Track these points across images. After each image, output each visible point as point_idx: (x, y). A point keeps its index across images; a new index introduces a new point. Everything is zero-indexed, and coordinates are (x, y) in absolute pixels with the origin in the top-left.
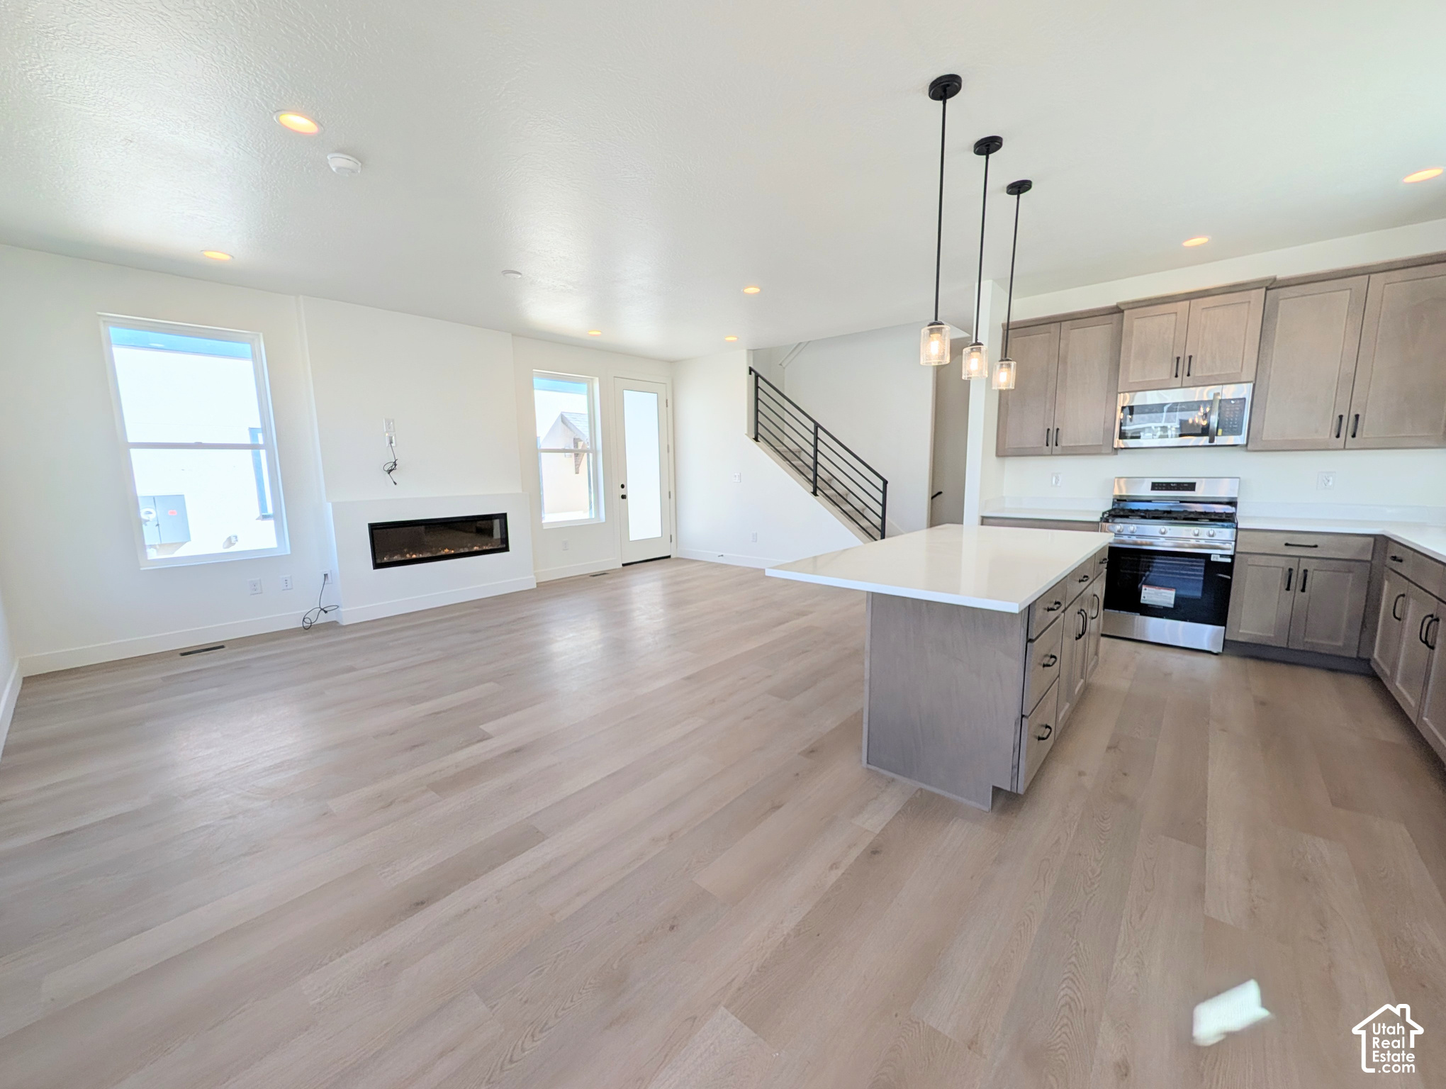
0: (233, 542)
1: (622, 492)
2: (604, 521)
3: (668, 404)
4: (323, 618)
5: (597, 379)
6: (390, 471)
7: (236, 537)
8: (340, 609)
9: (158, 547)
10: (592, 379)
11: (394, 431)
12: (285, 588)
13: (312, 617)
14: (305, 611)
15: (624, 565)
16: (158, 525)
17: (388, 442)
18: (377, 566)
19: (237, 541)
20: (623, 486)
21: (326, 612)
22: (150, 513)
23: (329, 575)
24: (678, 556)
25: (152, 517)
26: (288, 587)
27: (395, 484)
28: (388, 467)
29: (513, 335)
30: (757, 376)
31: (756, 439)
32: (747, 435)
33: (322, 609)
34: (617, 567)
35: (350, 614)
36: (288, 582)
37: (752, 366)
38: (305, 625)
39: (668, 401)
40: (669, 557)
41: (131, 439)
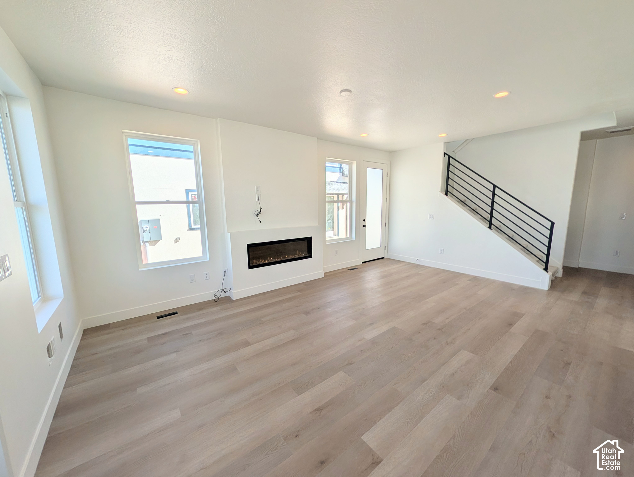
0: (178, 240)
1: (364, 223)
2: (355, 239)
3: (388, 175)
4: (223, 295)
5: (355, 162)
6: (257, 215)
7: (179, 238)
8: (232, 290)
9: (149, 242)
10: (352, 162)
11: (260, 193)
12: (206, 279)
13: (218, 294)
14: (215, 291)
15: (363, 263)
16: (150, 233)
17: (257, 199)
18: (250, 267)
19: (179, 240)
20: (364, 220)
21: (225, 292)
22: (147, 227)
23: (227, 272)
24: (388, 258)
25: (148, 229)
26: (208, 278)
27: (260, 222)
28: (256, 213)
29: (318, 139)
30: (450, 157)
31: (446, 194)
32: (441, 192)
33: (223, 290)
34: (360, 264)
35: (236, 294)
36: (208, 276)
37: (446, 152)
38: (215, 298)
39: (388, 174)
40: (383, 258)
41: (137, 199)
